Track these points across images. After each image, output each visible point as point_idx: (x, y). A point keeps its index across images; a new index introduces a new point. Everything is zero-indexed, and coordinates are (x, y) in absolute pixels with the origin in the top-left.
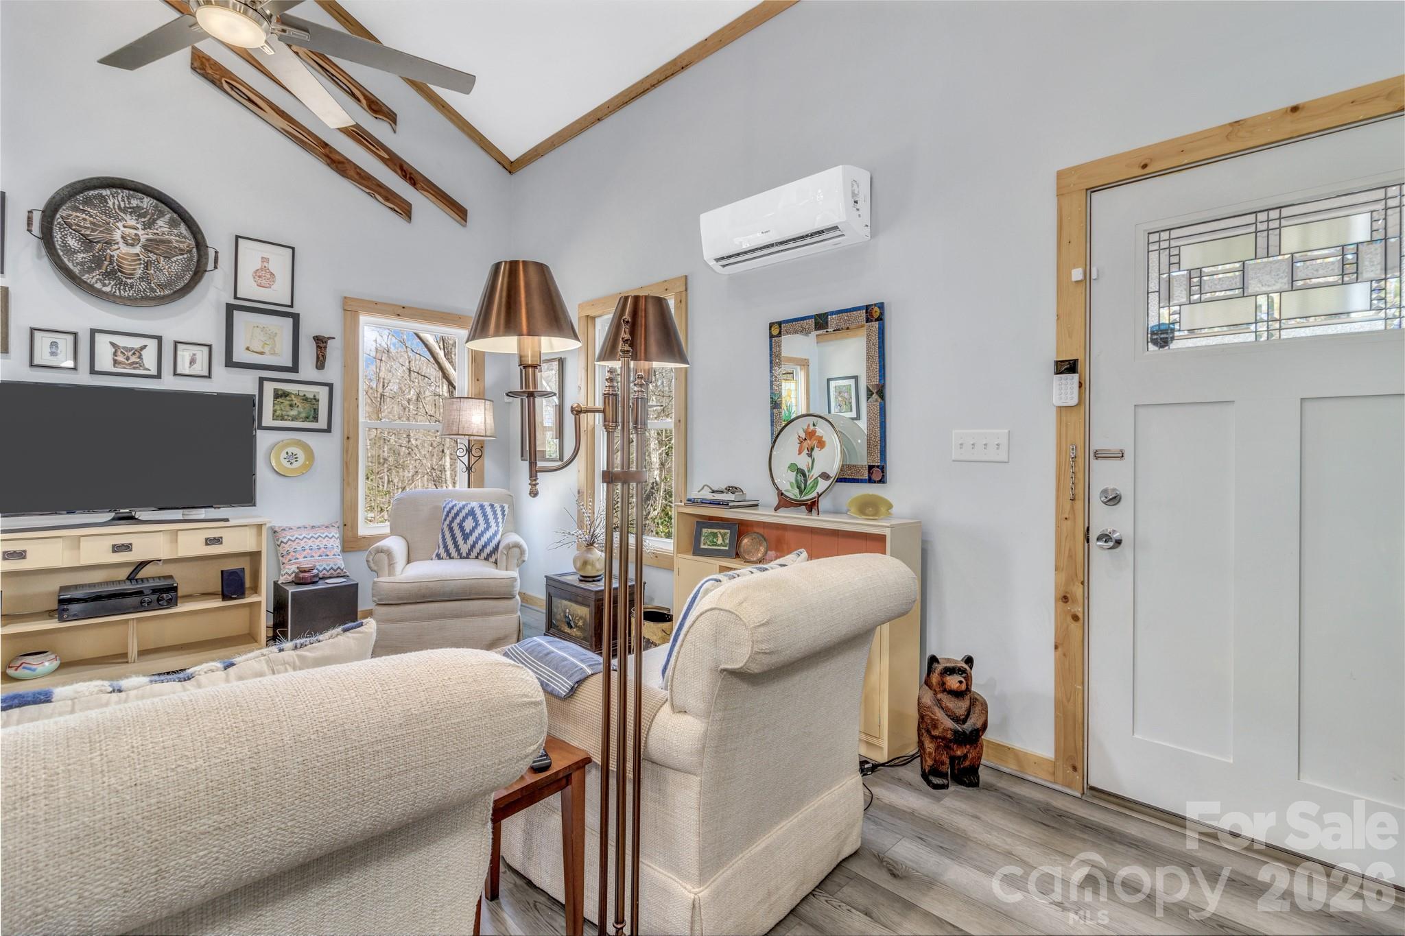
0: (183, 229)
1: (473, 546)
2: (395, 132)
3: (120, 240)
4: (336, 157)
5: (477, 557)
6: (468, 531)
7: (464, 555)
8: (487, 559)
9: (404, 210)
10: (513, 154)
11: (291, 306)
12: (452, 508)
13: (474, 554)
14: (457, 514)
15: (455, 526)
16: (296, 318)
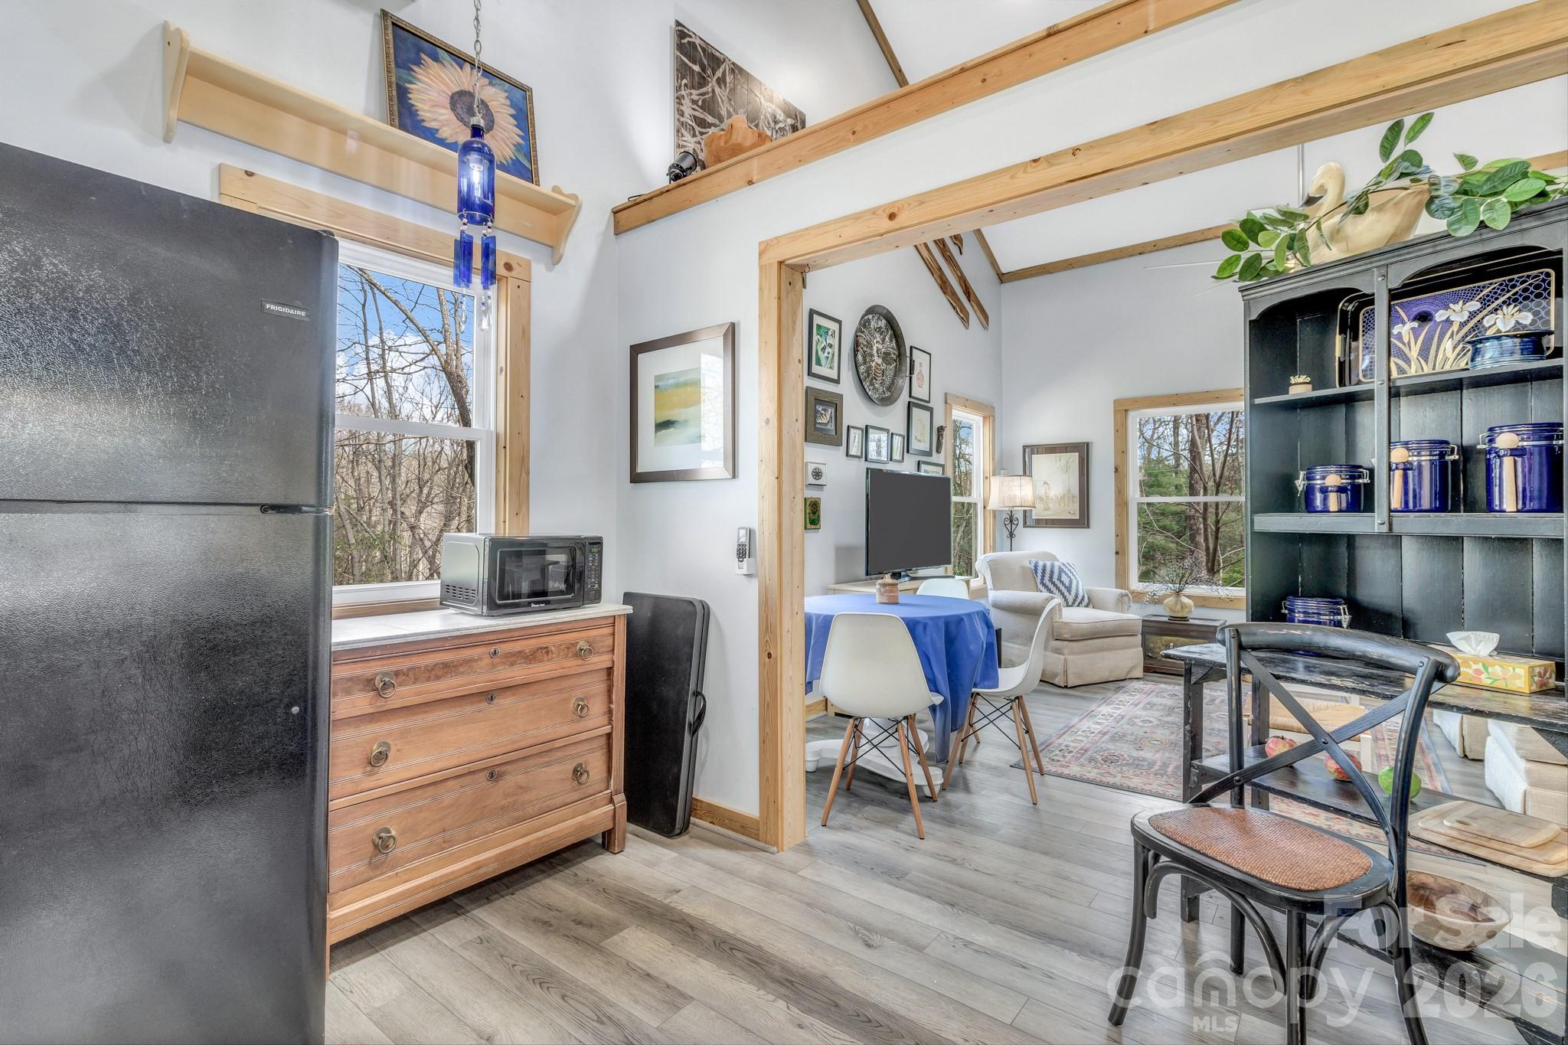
0: (894, 344)
1: (1076, 597)
2: (961, 253)
3: (876, 354)
4: (944, 279)
5: (1078, 606)
6: (1067, 585)
7: (1070, 603)
8: (1087, 606)
9: (965, 320)
10: (1005, 268)
11: (929, 402)
12: (1044, 567)
13: (1077, 603)
14: (1052, 572)
15: (1055, 579)
16: (931, 410)
